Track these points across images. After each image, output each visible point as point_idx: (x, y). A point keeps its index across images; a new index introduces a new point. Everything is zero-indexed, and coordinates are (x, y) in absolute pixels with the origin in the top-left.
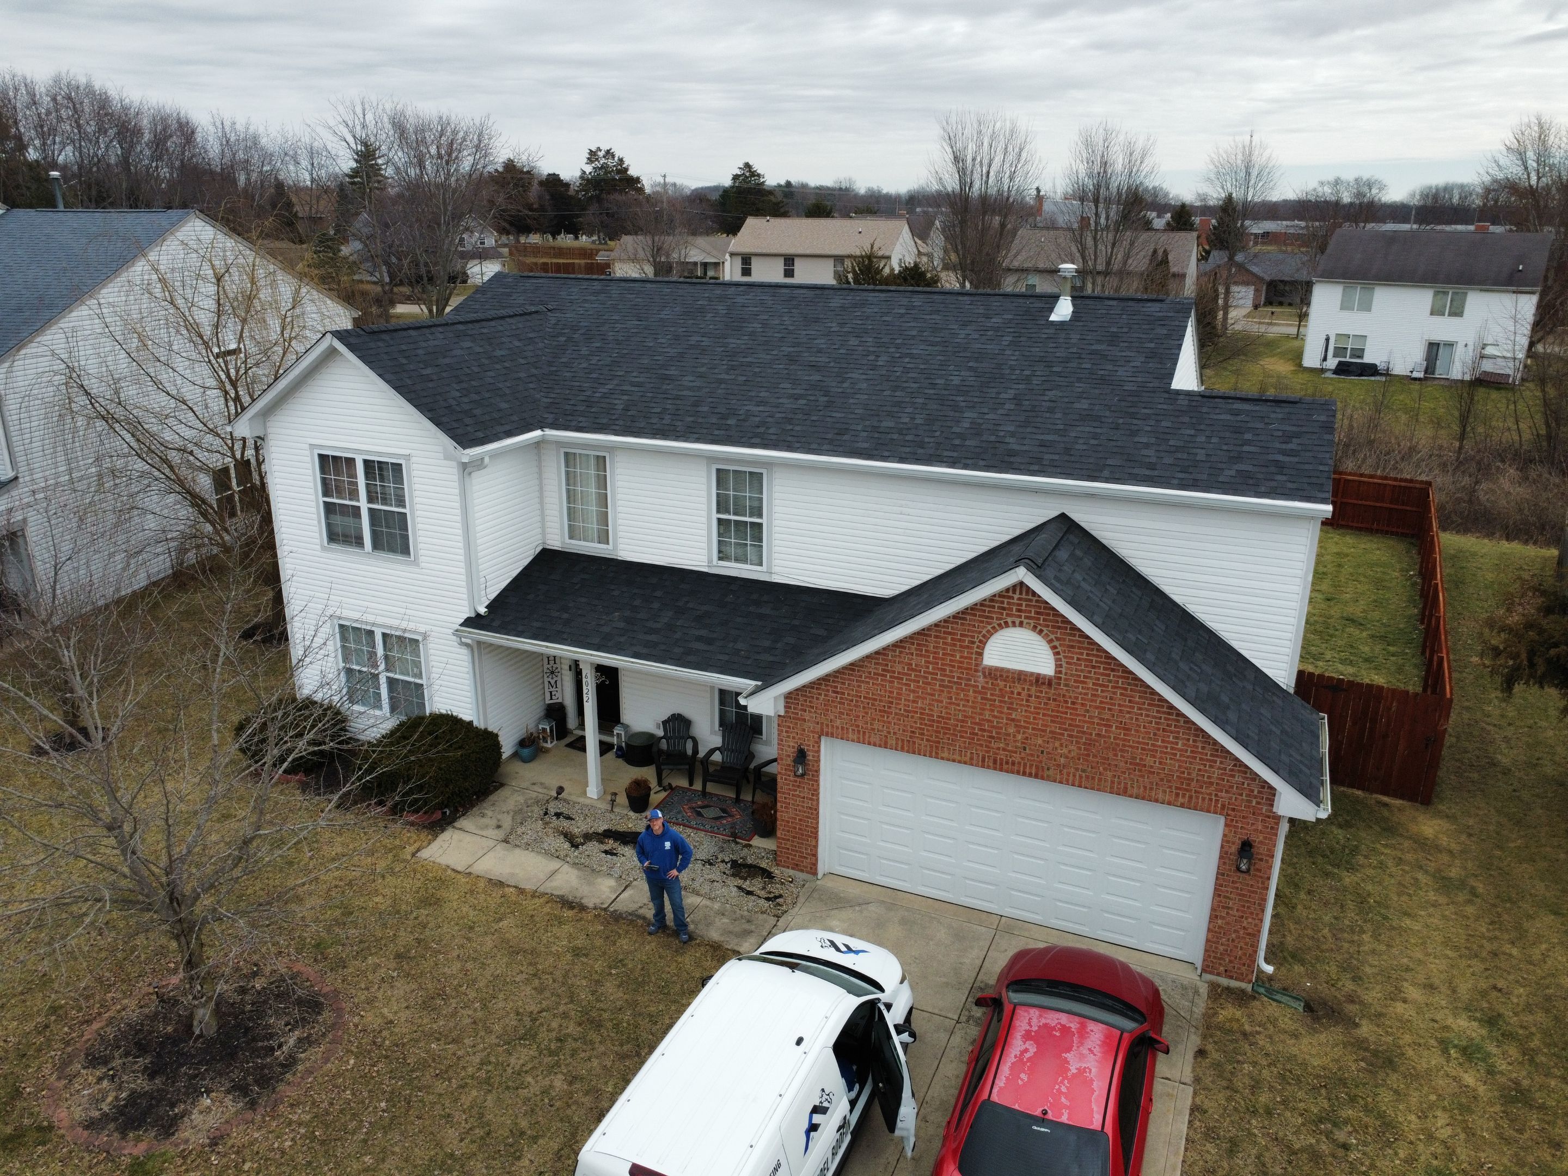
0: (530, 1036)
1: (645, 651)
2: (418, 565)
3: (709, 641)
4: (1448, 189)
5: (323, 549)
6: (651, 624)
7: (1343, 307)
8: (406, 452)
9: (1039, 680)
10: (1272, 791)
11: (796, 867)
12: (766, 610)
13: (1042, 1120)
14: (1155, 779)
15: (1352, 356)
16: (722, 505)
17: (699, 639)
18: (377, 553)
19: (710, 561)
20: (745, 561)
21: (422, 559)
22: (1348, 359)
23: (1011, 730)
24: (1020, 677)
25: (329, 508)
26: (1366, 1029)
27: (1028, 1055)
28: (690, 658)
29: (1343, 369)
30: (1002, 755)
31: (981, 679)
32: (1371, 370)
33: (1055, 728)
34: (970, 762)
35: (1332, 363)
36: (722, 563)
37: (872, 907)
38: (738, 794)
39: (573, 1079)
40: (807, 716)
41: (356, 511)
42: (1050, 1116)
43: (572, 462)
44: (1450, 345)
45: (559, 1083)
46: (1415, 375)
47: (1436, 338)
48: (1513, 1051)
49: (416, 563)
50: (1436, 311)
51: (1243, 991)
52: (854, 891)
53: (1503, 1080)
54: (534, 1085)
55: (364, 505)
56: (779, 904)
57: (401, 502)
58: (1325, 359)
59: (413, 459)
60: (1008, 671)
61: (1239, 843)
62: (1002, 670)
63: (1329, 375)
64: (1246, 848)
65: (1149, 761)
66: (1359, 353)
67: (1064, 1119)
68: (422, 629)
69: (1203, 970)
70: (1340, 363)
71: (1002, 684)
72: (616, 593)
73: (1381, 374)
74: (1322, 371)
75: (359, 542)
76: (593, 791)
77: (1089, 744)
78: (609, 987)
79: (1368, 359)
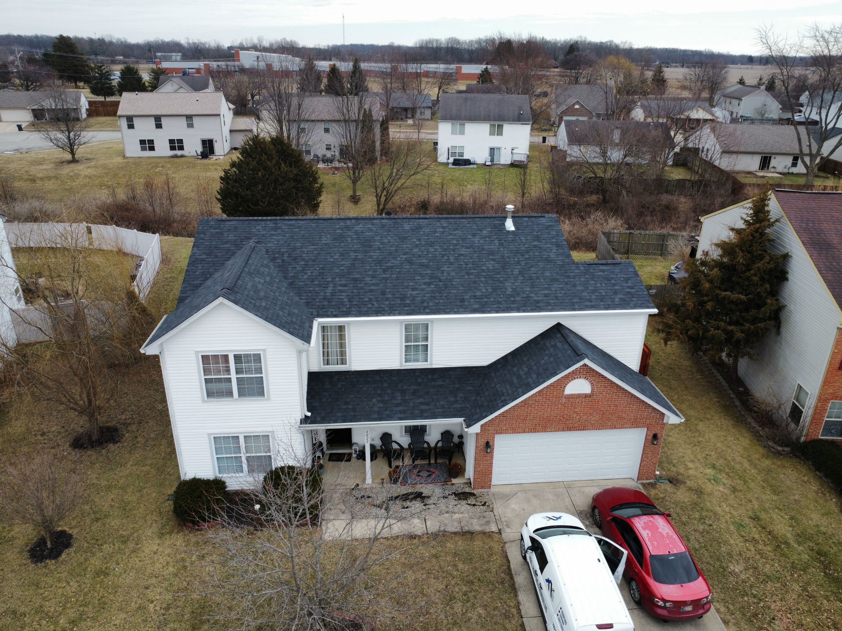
0: (452, 598)
1: (402, 416)
2: (270, 400)
3: (427, 404)
4: (431, 41)
5: (204, 401)
6: (394, 402)
7: (453, 133)
8: (264, 348)
9: (586, 396)
10: (663, 414)
11: (483, 487)
12: (439, 383)
13: (670, 554)
14: (625, 421)
15: (459, 156)
16: (407, 340)
17: (422, 403)
18: (242, 399)
19: (401, 364)
20: (417, 361)
21: (271, 396)
22: (457, 158)
23: (575, 416)
24: (579, 396)
25: (207, 381)
26: (688, 483)
27: (650, 535)
28: (425, 414)
29: (457, 163)
30: (571, 425)
31: (564, 400)
32: (467, 162)
33: (591, 411)
34: (558, 430)
35: (451, 160)
36: (407, 364)
37: (519, 494)
38: (430, 461)
39: (485, 607)
40: (490, 428)
41: (229, 380)
42: (671, 553)
43: (326, 331)
44: (499, 149)
45: (481, 611)
46: (487, 163)
47: (493, 146)
48: (724, 475)
49: (269, 399)
50: (492, 133)
51: (652, 483)
52: (507, 490)
53: (728, 486)
54: (473, 615)
55: (233, 376)
56: (488, 506)
57: (259, 370)
58: (448, 159)
59: (267, 350)
60: (574, 395)
61: (652, 435)
62: (572, 395)
63: (450, 166)
64: (655, 437)
65: (624, 415)
66: (462, 154)
67: (675, 552)
68: (270, 429)
69: (638, 480)
70: (455, 160)
71: (571, 400)
72: (365, 389)
73: (473, 164)
74: (448, 164)
75: (230, 394)
76: (369, 480)
77: (604, 414)
78: (461, 566)
79: (465, 157)
